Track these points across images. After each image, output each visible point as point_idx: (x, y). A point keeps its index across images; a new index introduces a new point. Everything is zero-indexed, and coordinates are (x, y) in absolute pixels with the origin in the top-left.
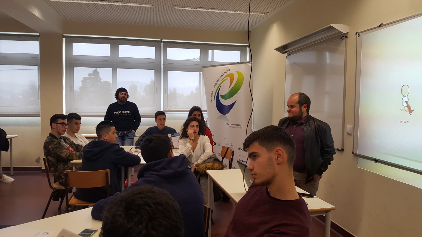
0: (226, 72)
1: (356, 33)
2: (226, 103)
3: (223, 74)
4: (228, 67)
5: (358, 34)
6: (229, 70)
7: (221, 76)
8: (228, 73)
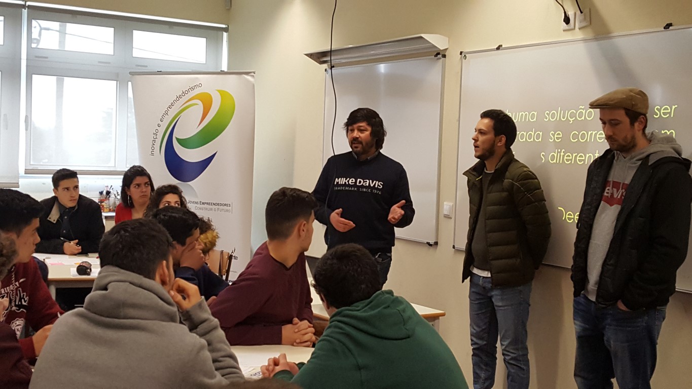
0: (192, 89)
1: (461, 53)
2: (190, 156)
3: (184, 93)
4: (197, 78)
5: (463, 55)
6: (200, 85)
7: (180, 97)
8: (197, 91)
